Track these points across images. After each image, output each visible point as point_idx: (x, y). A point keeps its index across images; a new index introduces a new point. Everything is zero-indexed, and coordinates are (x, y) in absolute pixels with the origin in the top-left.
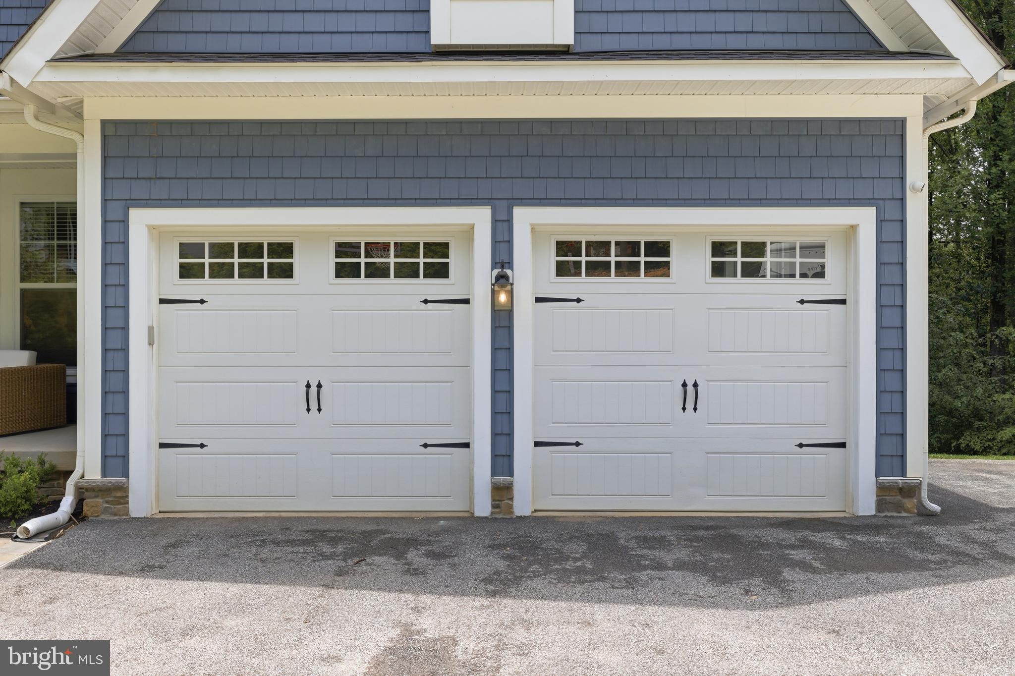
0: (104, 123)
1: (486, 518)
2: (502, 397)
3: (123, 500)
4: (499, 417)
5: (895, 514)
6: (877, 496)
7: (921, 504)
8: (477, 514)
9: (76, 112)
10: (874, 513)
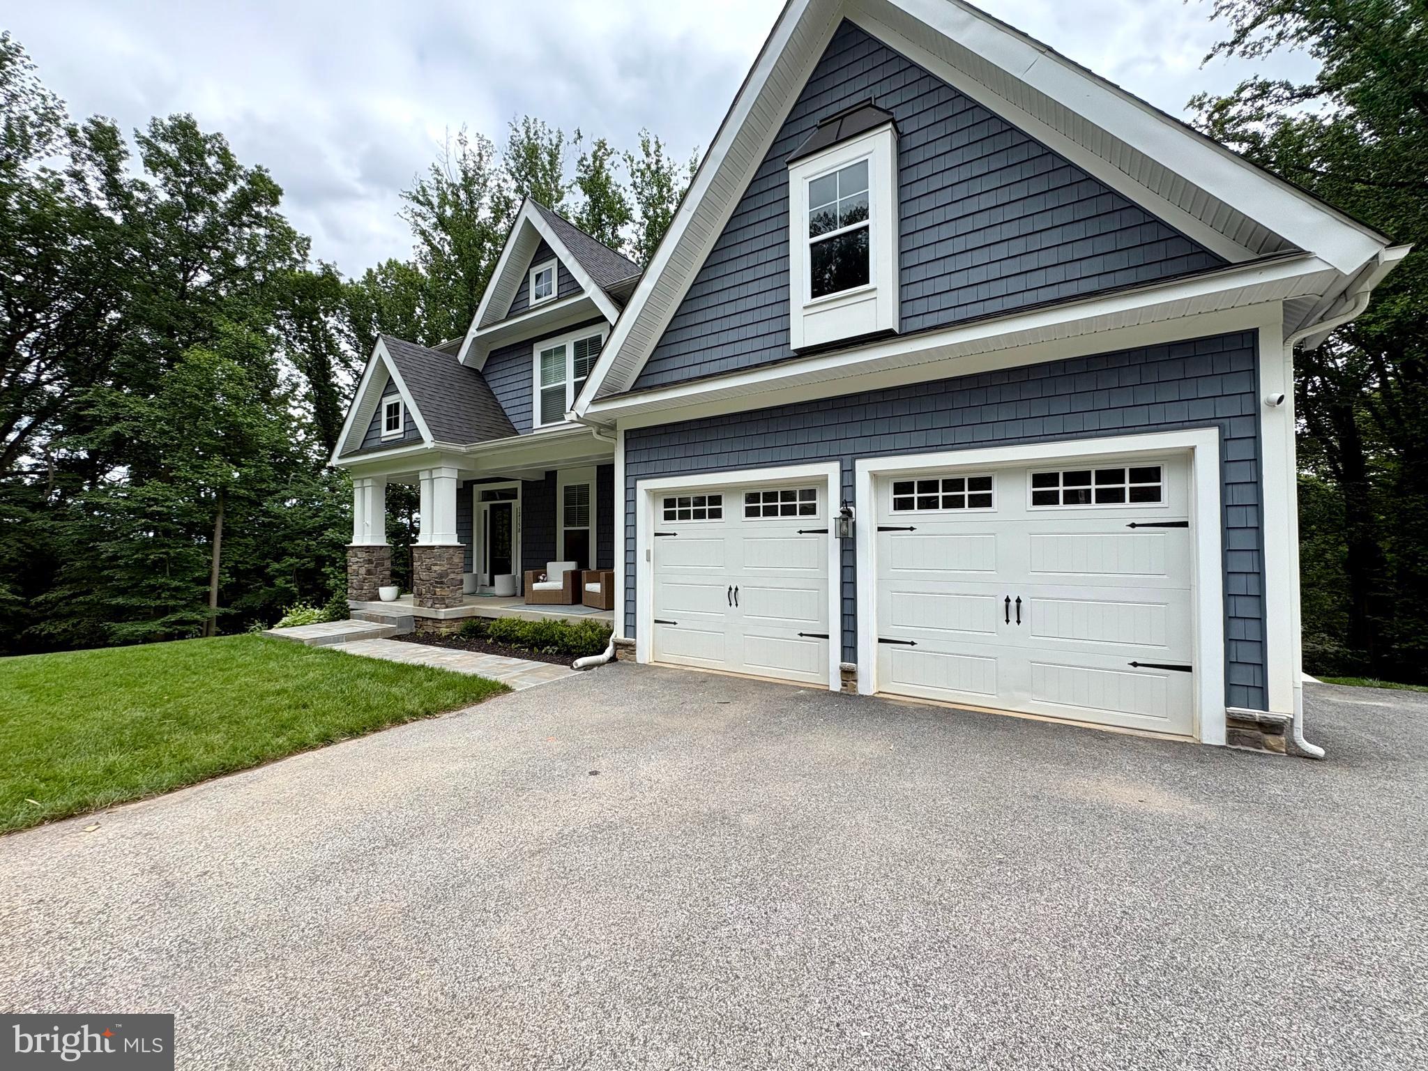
0: (626, 432)
1: (836, 693)
2: (848, 603)
3: (633, 652)
4: (846, 617)
5: (1252, 749)
6: (1227, 726)
7: (1292, 742)
8: (831, 689)
9: (612, 427)
10: (1224, 743)
